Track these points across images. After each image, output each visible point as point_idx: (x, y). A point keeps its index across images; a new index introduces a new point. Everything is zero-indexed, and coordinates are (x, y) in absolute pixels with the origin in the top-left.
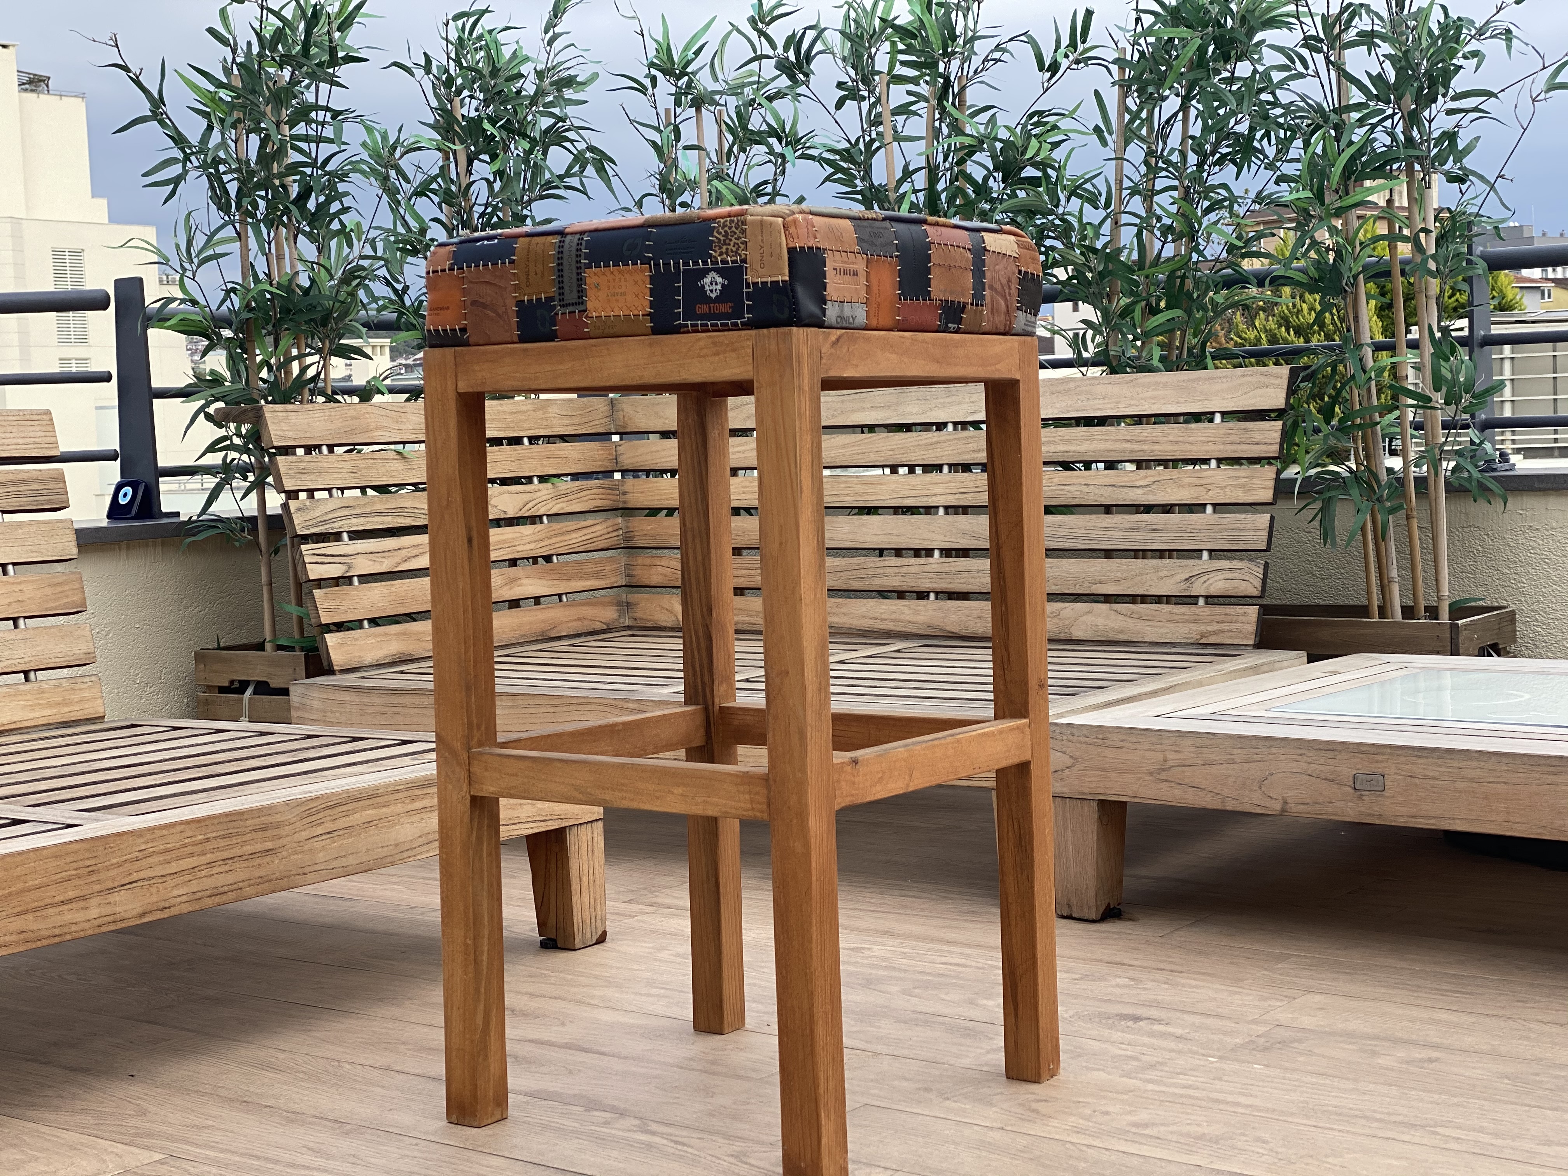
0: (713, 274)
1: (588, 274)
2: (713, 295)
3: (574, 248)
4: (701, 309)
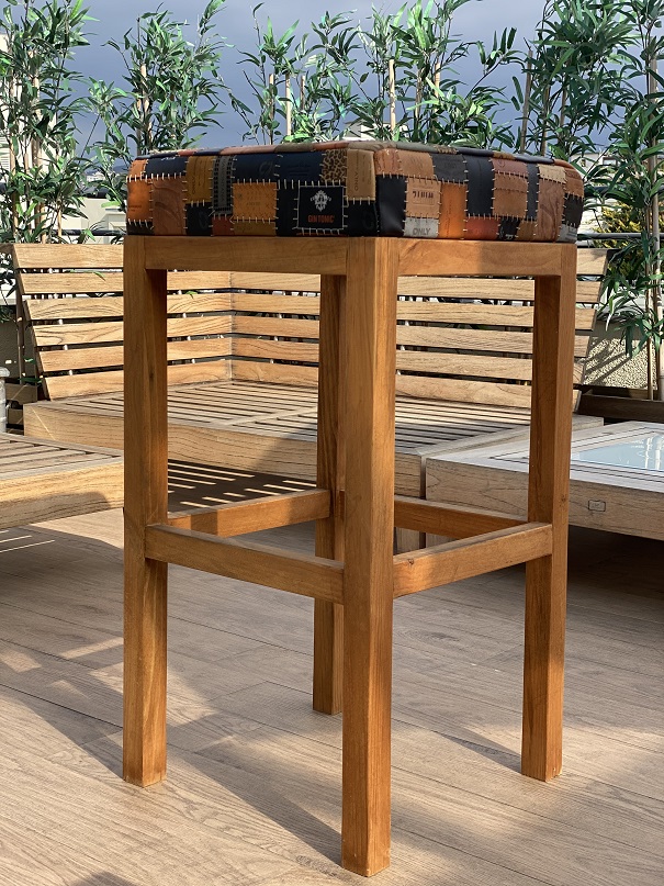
0: (321, 192)
2: (321, 209)
3: (226, 167)
4: (312, 219)
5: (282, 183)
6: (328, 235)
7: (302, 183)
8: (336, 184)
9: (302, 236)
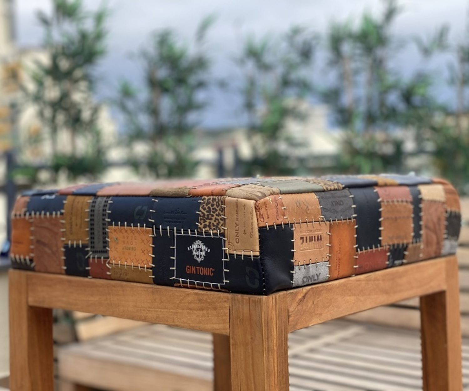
0: (198, 242)
1: (110, 229)
2: (199, 260)
3: (101, 209)
4: (190, 270)
5: (157, 229)
6: (208, 288)
7: (179, 231)
8: (215, 234)
9: (180, 287)
